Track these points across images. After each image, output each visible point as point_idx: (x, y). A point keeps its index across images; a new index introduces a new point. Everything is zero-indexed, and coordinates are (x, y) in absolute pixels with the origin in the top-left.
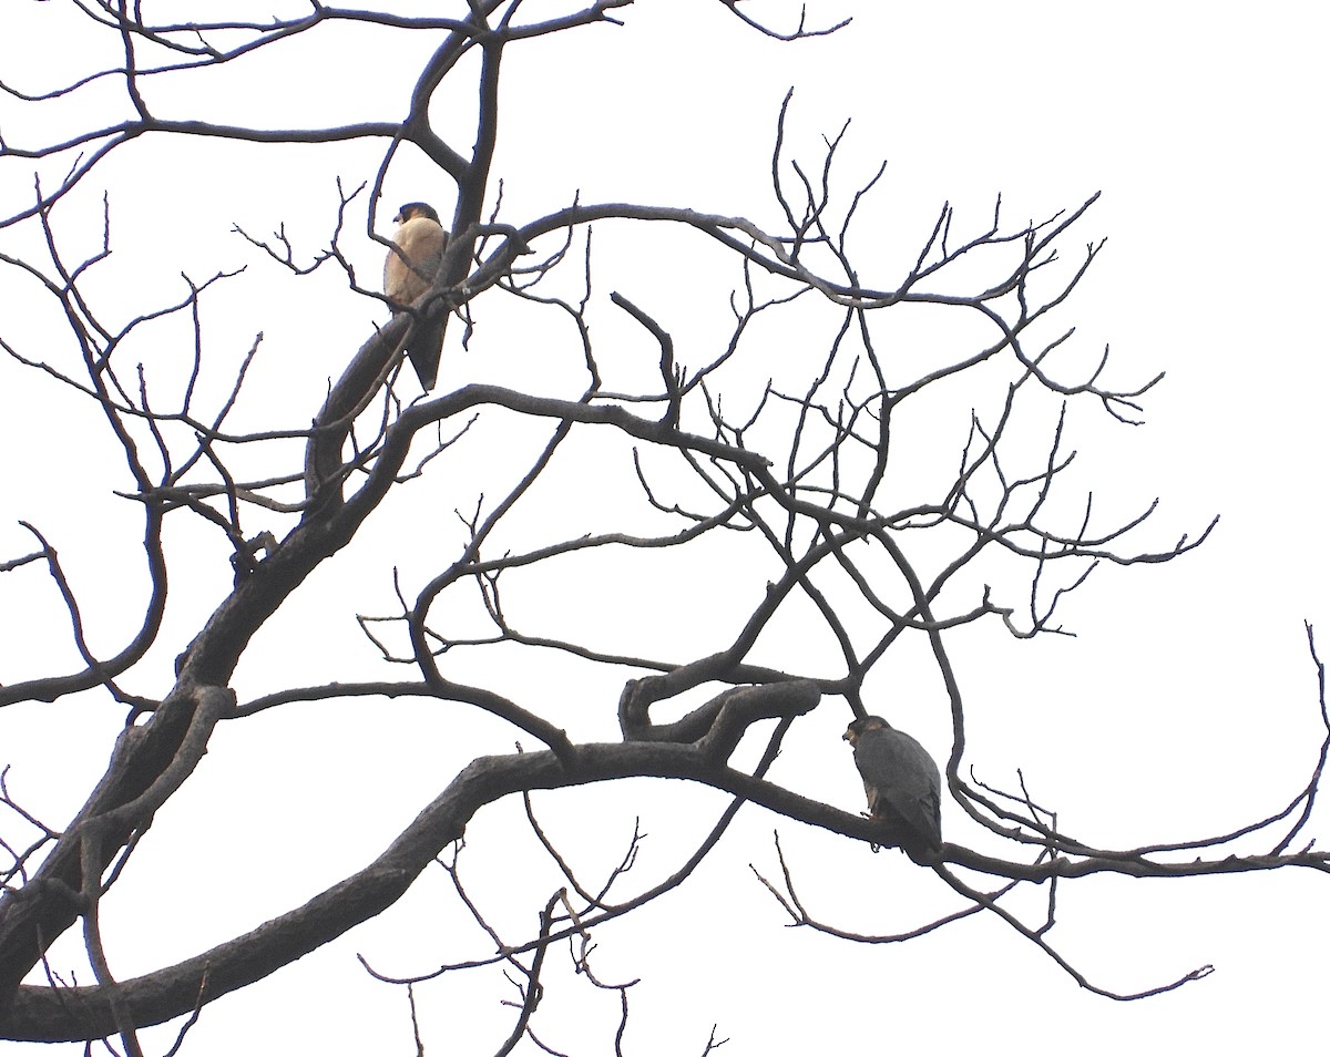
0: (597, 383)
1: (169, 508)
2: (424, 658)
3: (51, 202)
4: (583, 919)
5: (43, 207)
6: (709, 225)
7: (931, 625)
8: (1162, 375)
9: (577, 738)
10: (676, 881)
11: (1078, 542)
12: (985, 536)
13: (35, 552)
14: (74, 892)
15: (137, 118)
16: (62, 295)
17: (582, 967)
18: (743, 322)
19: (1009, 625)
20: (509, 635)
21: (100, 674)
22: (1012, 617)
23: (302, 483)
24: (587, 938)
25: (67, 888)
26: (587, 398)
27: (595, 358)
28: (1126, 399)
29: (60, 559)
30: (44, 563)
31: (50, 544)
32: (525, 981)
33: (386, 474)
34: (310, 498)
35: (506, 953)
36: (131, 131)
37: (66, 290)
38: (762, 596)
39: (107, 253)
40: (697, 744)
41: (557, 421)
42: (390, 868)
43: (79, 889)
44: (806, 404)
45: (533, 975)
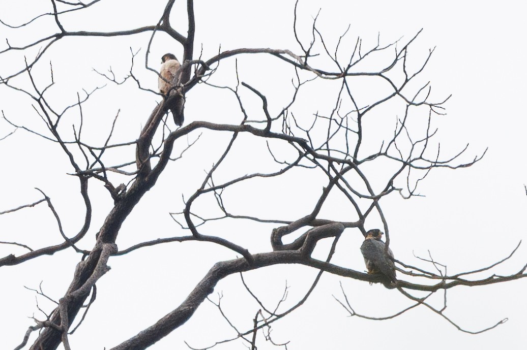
0: (246, 117)
1: (89, 177)
2: (191, 227)
3: (31, 66)
4: (268, 321)
5: (28, 68)
6: (276, 53)
7: (374, 197)
8: (451, 96)
9: (253, 252)
10: (301, 303)
11: (436, 162)
12: (405, 164)
13: (42, 199)
14: (57, 326)
15: (60, 32)
16: (39, 101)
17: (268, 338)
18: (297, 89)
19: (401, 194)
20: (228, 215)
21: (70, 243)
22: (402, 192)
23: (136, 164)
24: (270, 327)
25: (54, 324)
26: (243, 123)
27: (244, 108)
28: (438, 106)
29: (51, 201)
30: (46, 202)
31: (47, 196)
32: (251, 346)
33: (165, 157)
34: (139, 169)
35: (240, 335)
36: (58, 36)
37: (40, 99)
38: (322, 192)
39: (53, 83)
40: (299, 250)
41: (233, 133)
42: (186, 306)
43: (59, 324)
44: (331, 119)
45: (253, 343)
